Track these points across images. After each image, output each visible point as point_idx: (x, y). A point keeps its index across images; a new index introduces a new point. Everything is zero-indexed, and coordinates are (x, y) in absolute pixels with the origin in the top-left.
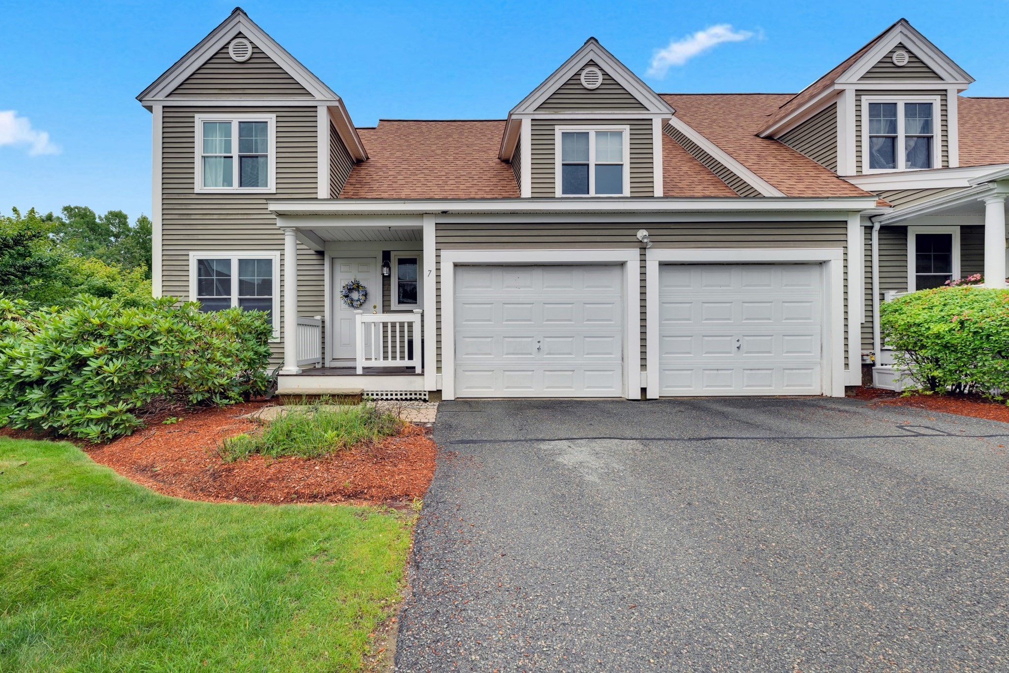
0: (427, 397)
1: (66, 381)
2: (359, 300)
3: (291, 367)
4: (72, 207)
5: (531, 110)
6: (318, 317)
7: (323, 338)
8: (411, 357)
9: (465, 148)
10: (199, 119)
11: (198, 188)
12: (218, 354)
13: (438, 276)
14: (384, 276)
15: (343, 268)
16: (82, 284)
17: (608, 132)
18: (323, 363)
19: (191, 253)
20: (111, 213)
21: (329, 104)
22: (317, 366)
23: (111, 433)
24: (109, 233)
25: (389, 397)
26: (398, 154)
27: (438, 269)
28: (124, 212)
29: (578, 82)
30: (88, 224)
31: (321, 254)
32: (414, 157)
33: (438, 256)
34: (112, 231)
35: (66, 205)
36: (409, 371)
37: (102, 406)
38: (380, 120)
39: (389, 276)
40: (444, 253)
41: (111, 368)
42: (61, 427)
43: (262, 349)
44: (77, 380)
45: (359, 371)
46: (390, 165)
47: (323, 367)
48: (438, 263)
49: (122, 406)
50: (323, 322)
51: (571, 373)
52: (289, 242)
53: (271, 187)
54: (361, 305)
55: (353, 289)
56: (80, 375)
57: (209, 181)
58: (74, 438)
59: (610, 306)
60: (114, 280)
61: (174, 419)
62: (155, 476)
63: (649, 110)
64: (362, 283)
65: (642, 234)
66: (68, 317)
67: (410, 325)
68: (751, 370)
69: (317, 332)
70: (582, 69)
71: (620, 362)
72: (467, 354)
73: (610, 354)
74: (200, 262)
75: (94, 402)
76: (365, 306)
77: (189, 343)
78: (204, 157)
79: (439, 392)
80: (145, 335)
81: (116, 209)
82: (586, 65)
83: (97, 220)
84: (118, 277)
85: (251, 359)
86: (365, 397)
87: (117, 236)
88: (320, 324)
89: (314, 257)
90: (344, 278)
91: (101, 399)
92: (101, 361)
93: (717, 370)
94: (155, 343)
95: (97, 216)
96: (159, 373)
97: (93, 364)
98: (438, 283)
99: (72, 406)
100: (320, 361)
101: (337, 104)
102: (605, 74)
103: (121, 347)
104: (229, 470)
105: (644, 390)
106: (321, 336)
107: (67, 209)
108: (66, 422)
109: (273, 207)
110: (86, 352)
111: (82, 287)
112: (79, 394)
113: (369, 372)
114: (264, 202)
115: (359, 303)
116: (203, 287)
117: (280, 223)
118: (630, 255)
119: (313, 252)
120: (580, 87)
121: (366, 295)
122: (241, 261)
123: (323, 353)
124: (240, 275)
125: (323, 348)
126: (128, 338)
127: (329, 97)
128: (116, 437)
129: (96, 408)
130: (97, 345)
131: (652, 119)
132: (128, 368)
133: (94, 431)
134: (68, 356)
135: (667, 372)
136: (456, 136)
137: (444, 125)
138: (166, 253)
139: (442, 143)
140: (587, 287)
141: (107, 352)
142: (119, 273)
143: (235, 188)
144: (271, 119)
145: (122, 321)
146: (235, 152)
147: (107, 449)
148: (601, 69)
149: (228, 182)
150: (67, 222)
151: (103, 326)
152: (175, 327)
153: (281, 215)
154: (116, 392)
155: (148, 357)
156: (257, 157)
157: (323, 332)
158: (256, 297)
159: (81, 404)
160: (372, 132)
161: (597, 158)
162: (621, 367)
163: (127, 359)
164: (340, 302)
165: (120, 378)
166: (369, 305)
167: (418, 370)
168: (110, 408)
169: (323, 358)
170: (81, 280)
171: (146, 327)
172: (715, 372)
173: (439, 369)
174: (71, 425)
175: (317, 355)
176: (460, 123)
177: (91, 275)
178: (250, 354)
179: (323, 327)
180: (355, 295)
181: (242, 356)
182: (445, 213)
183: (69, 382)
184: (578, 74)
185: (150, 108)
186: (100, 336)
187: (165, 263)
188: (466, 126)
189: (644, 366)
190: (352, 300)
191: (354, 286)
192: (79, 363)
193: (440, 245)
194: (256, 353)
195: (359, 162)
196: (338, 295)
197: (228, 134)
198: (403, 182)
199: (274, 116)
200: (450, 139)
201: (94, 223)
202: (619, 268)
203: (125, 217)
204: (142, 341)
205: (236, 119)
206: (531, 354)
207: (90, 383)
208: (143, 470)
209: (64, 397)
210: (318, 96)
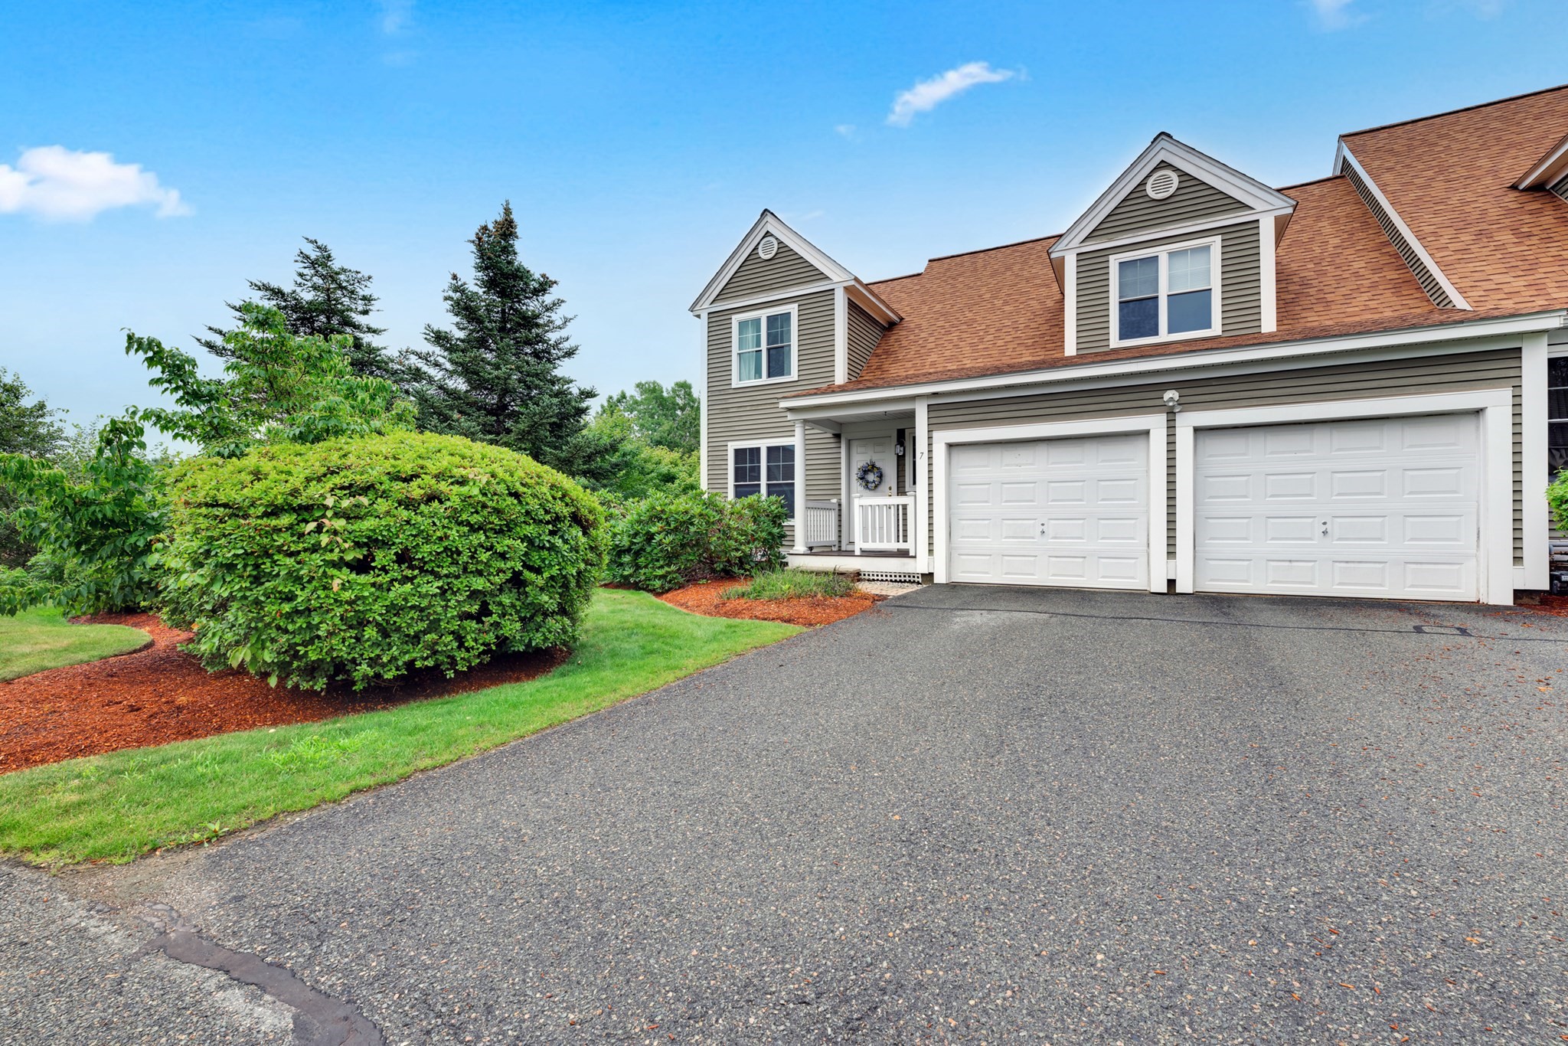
0: (920, 580)
1: (642, 549)
2: (874, 482)
3: (800, 547)
4: (643, 382)
5: (1076, 242)
6: (834, 501)
7: (840, 521)
8: (905, 541)
9: (1023, 284)
10: (736, 319)
11: (736, 383)
12: (735, 533)
13: (930, 458)
14: (898, 456)
15: (860, 450)
16: (652, 472)
17: (1187, 250)
18: (840, 547)
19: (729, 444)
20: (677, 384)
21: (846, 284)
22: (834, 549)
23: (667, 586)
24: (675, 406)
25: (884, 578)
26: (938, 307)
27: (930, 451)
28: (689, 382)
29: (1143, 193)
30: (656, 398)
31: (838, 436)
32: (955, 308)
33: (930, 438)
34: (678, 404)
35: (638, 382)
36: (903, 554)
37: (662, 567)
38: (930, 261)
39: (904, 455)
40: (936, 435)
41: (667, 541)
42: (640, 581)
43: (776, 531)
44: (649, 549)
45: (858, 552)
46: (925, 324)
47: (840, 550)
48: (930, 445)
49: (673, 568)
50: (840, 505)
51: (1081, 560)
52: (798, 431)
53: (794, 375)
54: (876, 487)
55: (869, 470)
56: (650, 545)
57: (743, 375)
58: (647, 589)
59: (1132, 482)
60: (676, 465)
61: (704, 581)
62: (687, 607)
63: (1253, 209)
64: (878, 465)
65: (1171, 395)
66: (644, 505)
67: (905, 507)
68: (1347, 562)
69: (833, 515)
70: (1148, 176)
71: (1146, 548)
72: (963, 537)
73: (1133, 539)
74: (736, 451)
75: (657, 564)
76: (880, 488)
77: (713, 523)
78: (739, 354)
79: (931, 575)
80: (686, 518)
81: (681, 380)
82: (1155, 169)
83: (665, 394)
84: (679, 461)
85: (765, 539)
86: (862, 577)
87: (682, 409)
88: (837, 508)
89: (832, 440)
90: (860, 460)
91: (661, 563)
92: (661, 536)
93: (1290, 561)
94: (692, 524)
95: (664, 390)
96: (694, 545)
97: (658, 538)
98: (930, 465)
99: (646, 567)
100: (837, 544)
101: (853, 283)
102: (1182, 174)
103: (672, 526)
104: (724, 604)
105: (1171, 583)
106: (837, 519)
107: (639, 385)
108: (643, 578)
109: (783, 404)
110: (653, 529)
111: (653, 474)
112: (650, 559)
113: (866, 553)
114: (775, 401)
115: (873, 485)
116: (739, 474)
117: (790, 416)
118: (1155, 423)
119: (831, 436)
120: (1147, 199)
121: (881, 476)
122: (769, 449)
123: (840, 536)
124: (768, 462)
125: (840, 531)
126: (676, 520)
127: (845, 277)
128: (670, 589)
129: (659, 568)
130: (659, 525)
131: (1258, 221)
132: (676, 541)
133: (658, 583)
134: (644, 532)
135: (1211, 562)
136: (1016, 268)
137: (1008, 251)
138: (711, 444)
139: (995, 282)
140: (1103, 461)
141: (664, 530)
142: (681, 458)
143: (764, 380)
144: (793, 309)
145: (672, 507)
146: (764, 346)
147: (664, 596)
148: (1176, 170)
149: (758, 374)
150: (639, 399)
151: (663, 511)
152: (704, 512)
153: (790, 409)
154: (671, 557)
155: (688, 533)
156: (782, 347)
157: (840, 515)
158: (781, 482)
159: (651, 565)
160: (916, 280)
161: (1170, 288)
162: (1146, 554)
163: (676, 535)
164: (856, 485)
165: (672, 548)
166: (884, 487)
167: (912, 553)
168: (666, 569)
169: (840, 542)
170: (651, 468)
171: (687, 512)
172: (1287, 564)
173: (931, 551)
174: (646, 580)
175: (833, 538)
176: (1030, 245)
177: (658, 463)
178: (764, 534)
179: (840, 510)
180: (871, 477)
181: (757, 536)
182: (935, 394)
183: (644, 550)
184: (1143, 183)
185: (698, 316)
186: (661, 518)
187: (710, 454)
188: (1037, 248)
189: (1171, 554)
190: (868, 482)
191: (870, 468)
192: (650, 537)
193: (932, 427)
194: (770, 534)
195: (891, 326)
196: (854, 477)
197: (759, 330)
198: (932, 345)
199: (796, 305)
200: (1009, 273)
201: (662, 397)
202: (1144, 437)
203: (689, 387)
204: (684, 522)
205: (763, 314)
206: (1033, 538)
207: (655, 551)
208: (682, 605)
209: (642, 560)
210: (836, 279)
